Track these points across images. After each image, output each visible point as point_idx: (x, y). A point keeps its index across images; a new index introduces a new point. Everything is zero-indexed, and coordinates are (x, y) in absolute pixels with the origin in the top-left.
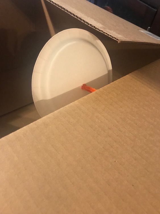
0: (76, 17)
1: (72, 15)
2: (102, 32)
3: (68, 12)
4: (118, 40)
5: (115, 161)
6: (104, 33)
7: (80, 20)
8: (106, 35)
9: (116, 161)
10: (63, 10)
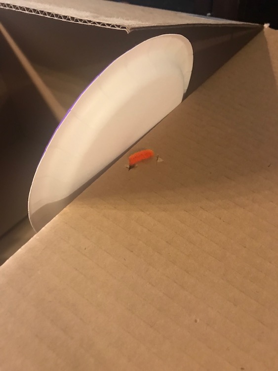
0: (33, 13)
1: (27, 12)
2: (90, 24)
3: (17, 9)
4: (125, 28)
5: (196, 321)
6: (94, 23)
7: (42, 15)
8: (99, 26)
9: (198, 321)
10: (7, 8)
